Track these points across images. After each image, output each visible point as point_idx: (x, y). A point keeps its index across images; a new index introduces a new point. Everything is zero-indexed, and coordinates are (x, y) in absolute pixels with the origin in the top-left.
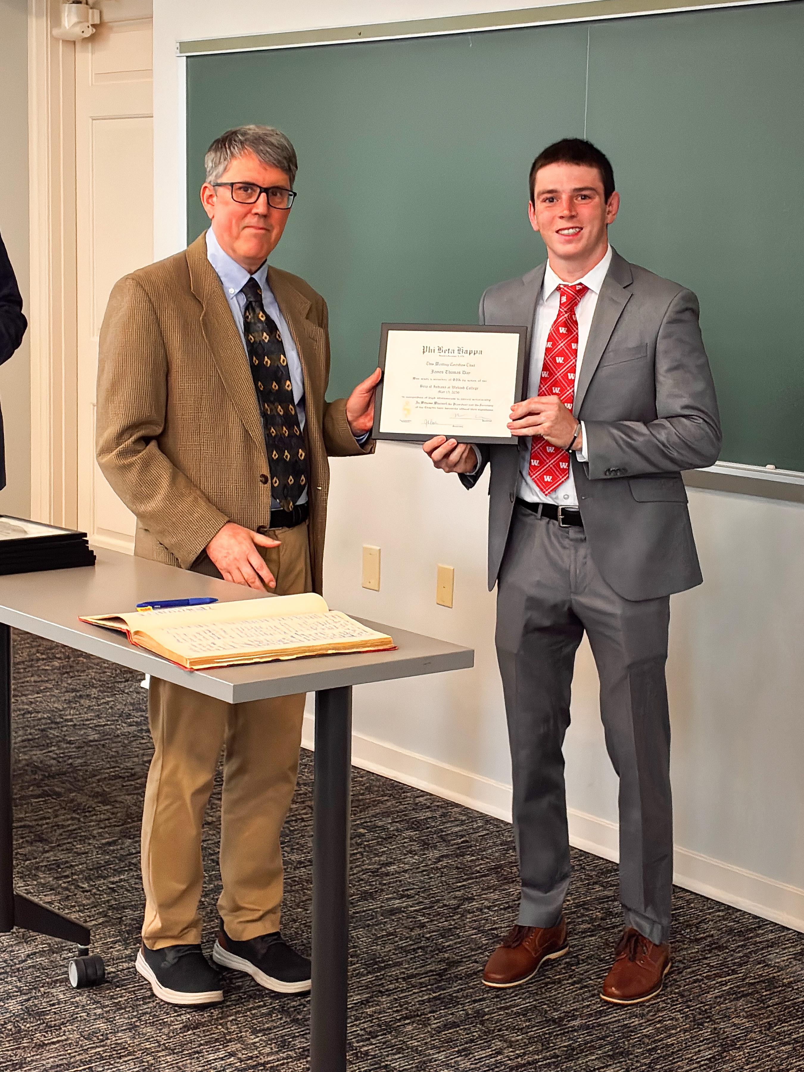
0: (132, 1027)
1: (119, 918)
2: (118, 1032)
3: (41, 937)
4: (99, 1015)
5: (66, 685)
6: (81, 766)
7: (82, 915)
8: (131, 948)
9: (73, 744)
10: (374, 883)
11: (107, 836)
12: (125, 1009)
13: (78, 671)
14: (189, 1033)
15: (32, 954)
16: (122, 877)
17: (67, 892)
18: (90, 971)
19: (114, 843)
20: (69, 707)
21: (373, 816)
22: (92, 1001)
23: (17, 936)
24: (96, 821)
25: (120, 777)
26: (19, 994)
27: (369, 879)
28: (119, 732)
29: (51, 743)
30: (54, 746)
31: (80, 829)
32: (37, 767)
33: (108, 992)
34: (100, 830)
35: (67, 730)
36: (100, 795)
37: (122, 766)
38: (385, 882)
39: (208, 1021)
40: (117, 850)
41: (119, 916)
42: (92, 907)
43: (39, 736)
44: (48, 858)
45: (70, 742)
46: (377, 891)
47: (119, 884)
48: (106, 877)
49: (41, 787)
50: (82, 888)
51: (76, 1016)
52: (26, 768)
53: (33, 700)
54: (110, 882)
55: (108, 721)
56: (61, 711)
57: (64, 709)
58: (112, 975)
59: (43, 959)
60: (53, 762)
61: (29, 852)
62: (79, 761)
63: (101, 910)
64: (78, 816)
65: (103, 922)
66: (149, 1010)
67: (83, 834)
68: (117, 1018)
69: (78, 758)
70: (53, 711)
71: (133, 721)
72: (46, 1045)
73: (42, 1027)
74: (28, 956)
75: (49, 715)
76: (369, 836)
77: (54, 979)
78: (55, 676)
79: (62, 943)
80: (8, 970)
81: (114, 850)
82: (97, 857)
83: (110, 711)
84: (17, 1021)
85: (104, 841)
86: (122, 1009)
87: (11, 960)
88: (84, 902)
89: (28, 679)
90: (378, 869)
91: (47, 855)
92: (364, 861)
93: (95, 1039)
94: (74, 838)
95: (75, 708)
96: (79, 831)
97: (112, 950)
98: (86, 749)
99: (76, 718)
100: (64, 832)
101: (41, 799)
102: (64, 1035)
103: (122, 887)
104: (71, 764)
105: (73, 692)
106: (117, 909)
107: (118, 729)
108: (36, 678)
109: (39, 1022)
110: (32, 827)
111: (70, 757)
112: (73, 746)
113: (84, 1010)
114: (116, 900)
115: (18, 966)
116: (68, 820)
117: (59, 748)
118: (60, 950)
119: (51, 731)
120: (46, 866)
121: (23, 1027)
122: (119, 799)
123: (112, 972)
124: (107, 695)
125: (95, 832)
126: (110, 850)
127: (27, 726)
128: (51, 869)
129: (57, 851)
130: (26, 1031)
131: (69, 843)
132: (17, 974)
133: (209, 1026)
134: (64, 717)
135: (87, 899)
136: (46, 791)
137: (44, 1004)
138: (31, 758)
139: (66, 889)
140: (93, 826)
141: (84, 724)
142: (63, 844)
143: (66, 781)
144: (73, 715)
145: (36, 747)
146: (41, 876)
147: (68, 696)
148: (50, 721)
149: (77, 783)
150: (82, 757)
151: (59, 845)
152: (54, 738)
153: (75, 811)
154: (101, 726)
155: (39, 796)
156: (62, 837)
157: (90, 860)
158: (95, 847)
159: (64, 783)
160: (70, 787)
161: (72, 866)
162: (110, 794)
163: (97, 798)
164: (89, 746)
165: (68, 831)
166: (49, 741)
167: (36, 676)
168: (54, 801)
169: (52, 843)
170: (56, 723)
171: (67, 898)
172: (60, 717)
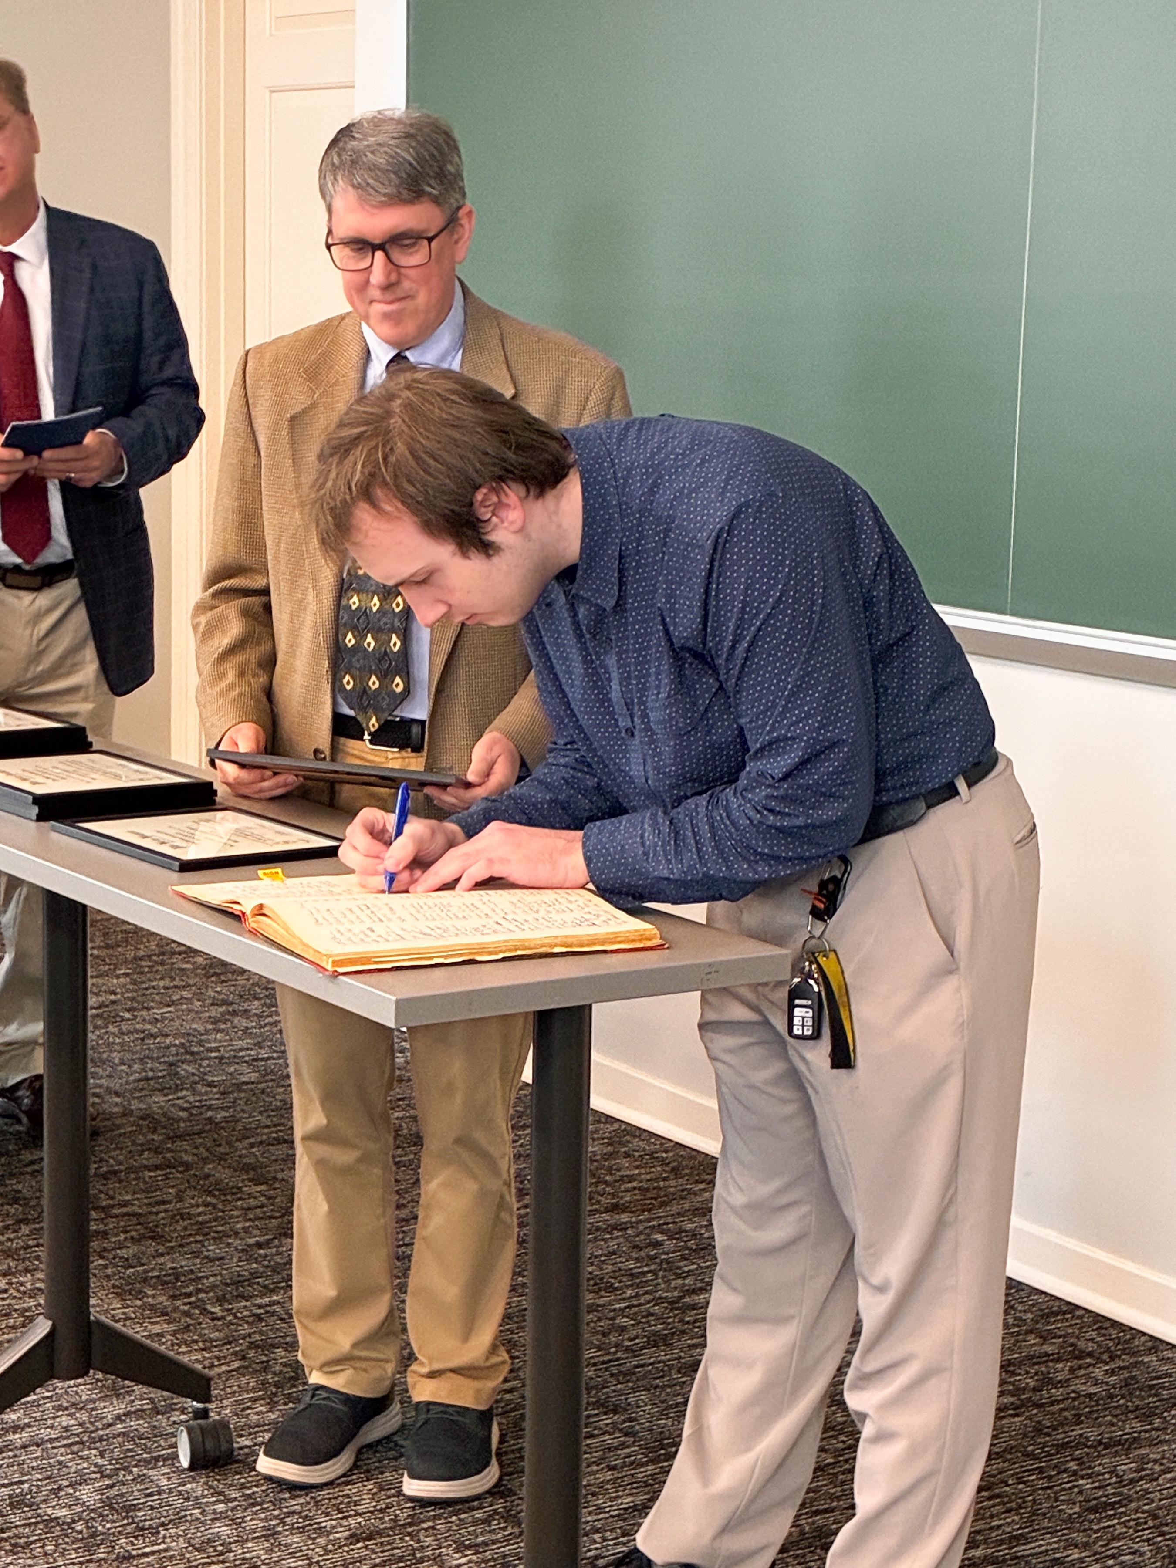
0: (270, 1534)
1: (262, 1362)
2: (247, 1540)
3: (139, 1389)
4: (221, 1512)
5: (212, 994)
6: (227, 1122)
7: (207, 1355)
8: (280, 1410)
9: (215, 1087)
10: (670, 1320)
11: (258, 1232)
12: (260, 1504)
14: (360, 1545)
15: (124, 1415)
16: (275, 1298)
17: (187, 1319)
18: (209, 1444)
19: (267, 1244)
20: (214, 1029)
21: (678, 1214)
22: (212, 1491)
23: (104, 1386)
24: (242, 1209)
26: (98, 1476)
29: (182, 1084)
30: (187, 1089)
31: (215, 1220)
32: (157, 1122)
33: (237, 1477)
34: (247, 1224)
35: (208, 1066)
36: (253, 1169)
38: (688, 1319)
39: (391, 1528)
40: (272, 1255)
41: (265, 1359)
42: (225, 1344)
43: (164, 1073)
44: (161, 1264)
45: (211, 1085)
46: (673, 1334)
47: (268, 1309)
48: (251, 1297)
49: (161, 1153)
50: (212, 1313)
51: (183, 1513)
52: (141, 1122)
53: (158, 1017)
54: (255, 1305)
55: (275, 1051)
56: (202, 1035)
57: (207, 1032)
58: (246, 1450)
59: (141, 1422)
60: (183, 1114)
61: (134, 1255)
62: (224, 1114)
63: (237, 1349)
64: (214, 1201)
65: (239, 1368)
66: (298, 1508)
67: (220, 1228)
68: (249, 1518)
69: (222, 1108)
70: (189, 1034)
72: (134, 1557)
73: (129, 1529)
74: (118, 1418)
75: (183, 1041)
76: (669, 1245)
77: (155, 1455)
78: (197, 980)
79: (172, 1398)
80: (85, 1439)
81: (266, 1256)
82: (236, 1266)
84: (92, 1518)
85: (252, 1241)
86: (253, 1505)
87: (91, 1423)
88: (212, 1336)
89: (155, 983)
90: (681, 1298)
91: (162, 1260)
92: (658, 1284)
93: (211, 1549)
94: (207, 1234)
95: (223, 1030)
96: (214, 1224)
97: (249, 1411)
98: (236, 1095)
99: (224, 1046)
100: (190, 1224)
101: (159, 1172)
102: (163, 1542)
103: (273, 1314)
104: (210, 1119)
105: (223, 1005)
106: (263, 1348)
108: (167, 982)
109: (125, 1522)
110: (140, 1215)
111: (210, 1108)
112: (215, 1090)
113: (197, 1505)
114: (261, 1333)
115: (101, 1433)
116: (198, 1206)
117: (194, 1092)
118: (170, 1409)
119: (185, 1066)
120: (158, 1277)
121: (100, 1528)
122: (280, 1176)
123: (246, 1447)
125: (238, 1226)
126: (260, 1255)
127: (148, 1058)
128: (166, 1283)
129: (177, 1255)
130: (104, 1534)
131: (196, 1242)
132: (98, 1444)
133: (389, 1536)
134: (206, 1045)
135: (218, 1330)
136: (169, 1161)
137: (136, 1493)
138: (150, 1108)
139: (187, 1314)
140: (237, 1217)
141: (235, 1057)
142: (188, 1244)
143: (201, 1144)
144: (220, 1041)
145: (159, 1090)
146: (149, 1293)
147: (215, 1012)
148: (183, 1051)
149: (218, 1149)
150: (230, 1107)
151: (181, 1246)
152: (187, 1078)
153: (210, 1192)
154: (262, 1059)
155: (157, 1167)
156: (188, 1233)
157: (226, 1269)
158: (236, 1249)
159: (197, 1148)
160: (206, 1155)
161: (200, 1278)
162: (266, 1166)
163: (247, 1173)
164: (241, 1090)
165: (197, 1223)
166: (178, 1082)
167: (168, 979)
168: (179, 1176)
169: (170, 1241)
170: (192, 1053)
171: (187, 1328)
172: (200, 1043)
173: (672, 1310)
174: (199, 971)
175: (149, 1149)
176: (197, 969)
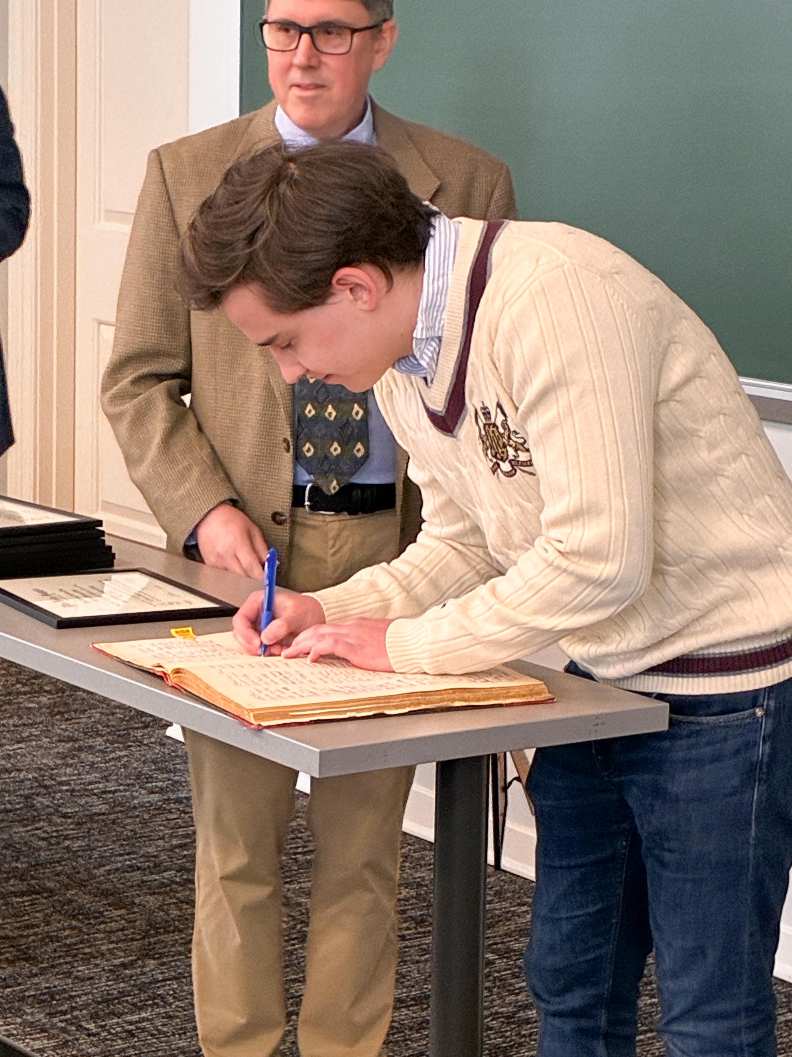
5: (59, 731)
6: (83, 851)
9: (70, 817)
10: (508, 1034)
11: (122, 954)
13: (75, 711)
16: (144, 1015)
17: (66, 1035)
19: (132, 964)
20: (63, 764)
21: (506, 935)
24: (105, 932)
25: (139, 869)
27: (500, 1028)
28: (136, 801)
29: (38, 816)
30: (44, 820)
31: (81, 942)
32: (20, 851)
34: (111, 946)
35: (61, 798)
36: (112, 894)
37: (142, 852)
38: (523, 1032)
40: (137, 974)
43: (22, 805)
44: (36, 984)
45: (65, 816)
47: (139, 1025)
48: (122, 1014)
49: (25, 880)
50: (87, 1029)
53: (11, 753)
54: (126, 1022)
55: (121, 785)
56: (52, 769)
57: (57, 766)
60: (43, 844)
61: (11, 976)
62: (80, 843)
64: (79, 924)
67: (87, 950)
69: (77, 838)
70: (41, 769)
71: (156, 786)
75: (36, 775)
76: (500, 964)
78: (43, 718)
81: (132, 976)
83: (123, 770)
85: (117, 962)
88: (89, 1051)
89: (5, 722)
90: (515, 1013)
91: (36, 980)
92: (494, 1000)
94: (75, 955)
95: (72, 765)
96: (81, 946)
98: (89, 825)
99: (74, 780)
100: (59, 947)
101: (25, 898)
103: (144, 1030)
104: (68, 847)
105: (69, 741)
107: (134, 798)
108: (15, 720)
110: (14, 938)
111: (66, 838)
112: (69, 821)
114: (134, 1047)
116: (64, 929)
117: (50, 822)
120: (34, 996)
122: (137, 901)
124: (119, 748)
125: (104, 948)
126: (126, 976)
127: (4, 791)
128: (43, 1001)
129: (50, 975)
131: (66, 963)
134: (57, 778)
136: (34, 887)
138: (11, 838)
139: (64, 1030)
140: (102, 939)
141: (85, 790)
142: (58, 964)
143: (61, 872)
144: (70, 775)
145: (18, 822)
146: (27, 1011)
147: (63, 748)
148: (37, 784)
149: (79, 876)
150: (84, 837)
151: (53, 966)
152: (43, 809)
153: (74, 916)
154: (110, 792)
155: (23, 894)
156: (57, 955)
157: (97, 988)
158: (104, 970)
159: (58, 875)
160: (66, 881)
161: (72, 997)
162: (124, 892)
163: (106, 898)
164: (93, 821)
165: (65, 945)
166: (35, 814)
167: (16, 717)
168: (45, 901)
169: (42, 963)
170: (45, 787)
171: (65, 1044)
172: (52, 777)
173: (508, 1023)
174: (44, 710)
175: (14, 876)
176: (41, 708)
